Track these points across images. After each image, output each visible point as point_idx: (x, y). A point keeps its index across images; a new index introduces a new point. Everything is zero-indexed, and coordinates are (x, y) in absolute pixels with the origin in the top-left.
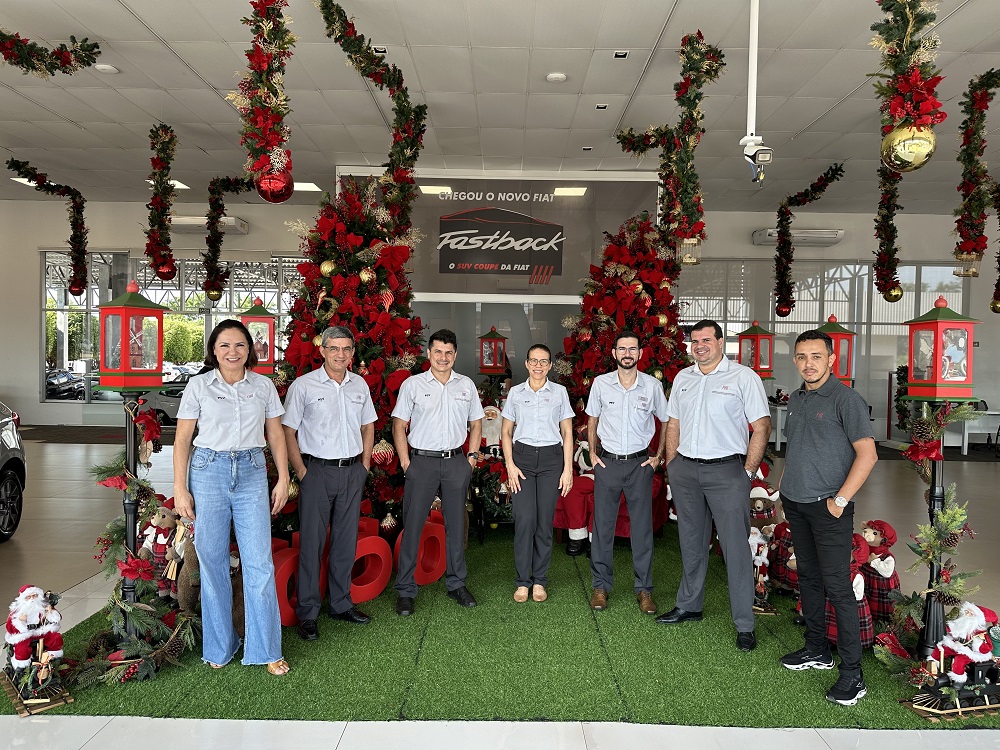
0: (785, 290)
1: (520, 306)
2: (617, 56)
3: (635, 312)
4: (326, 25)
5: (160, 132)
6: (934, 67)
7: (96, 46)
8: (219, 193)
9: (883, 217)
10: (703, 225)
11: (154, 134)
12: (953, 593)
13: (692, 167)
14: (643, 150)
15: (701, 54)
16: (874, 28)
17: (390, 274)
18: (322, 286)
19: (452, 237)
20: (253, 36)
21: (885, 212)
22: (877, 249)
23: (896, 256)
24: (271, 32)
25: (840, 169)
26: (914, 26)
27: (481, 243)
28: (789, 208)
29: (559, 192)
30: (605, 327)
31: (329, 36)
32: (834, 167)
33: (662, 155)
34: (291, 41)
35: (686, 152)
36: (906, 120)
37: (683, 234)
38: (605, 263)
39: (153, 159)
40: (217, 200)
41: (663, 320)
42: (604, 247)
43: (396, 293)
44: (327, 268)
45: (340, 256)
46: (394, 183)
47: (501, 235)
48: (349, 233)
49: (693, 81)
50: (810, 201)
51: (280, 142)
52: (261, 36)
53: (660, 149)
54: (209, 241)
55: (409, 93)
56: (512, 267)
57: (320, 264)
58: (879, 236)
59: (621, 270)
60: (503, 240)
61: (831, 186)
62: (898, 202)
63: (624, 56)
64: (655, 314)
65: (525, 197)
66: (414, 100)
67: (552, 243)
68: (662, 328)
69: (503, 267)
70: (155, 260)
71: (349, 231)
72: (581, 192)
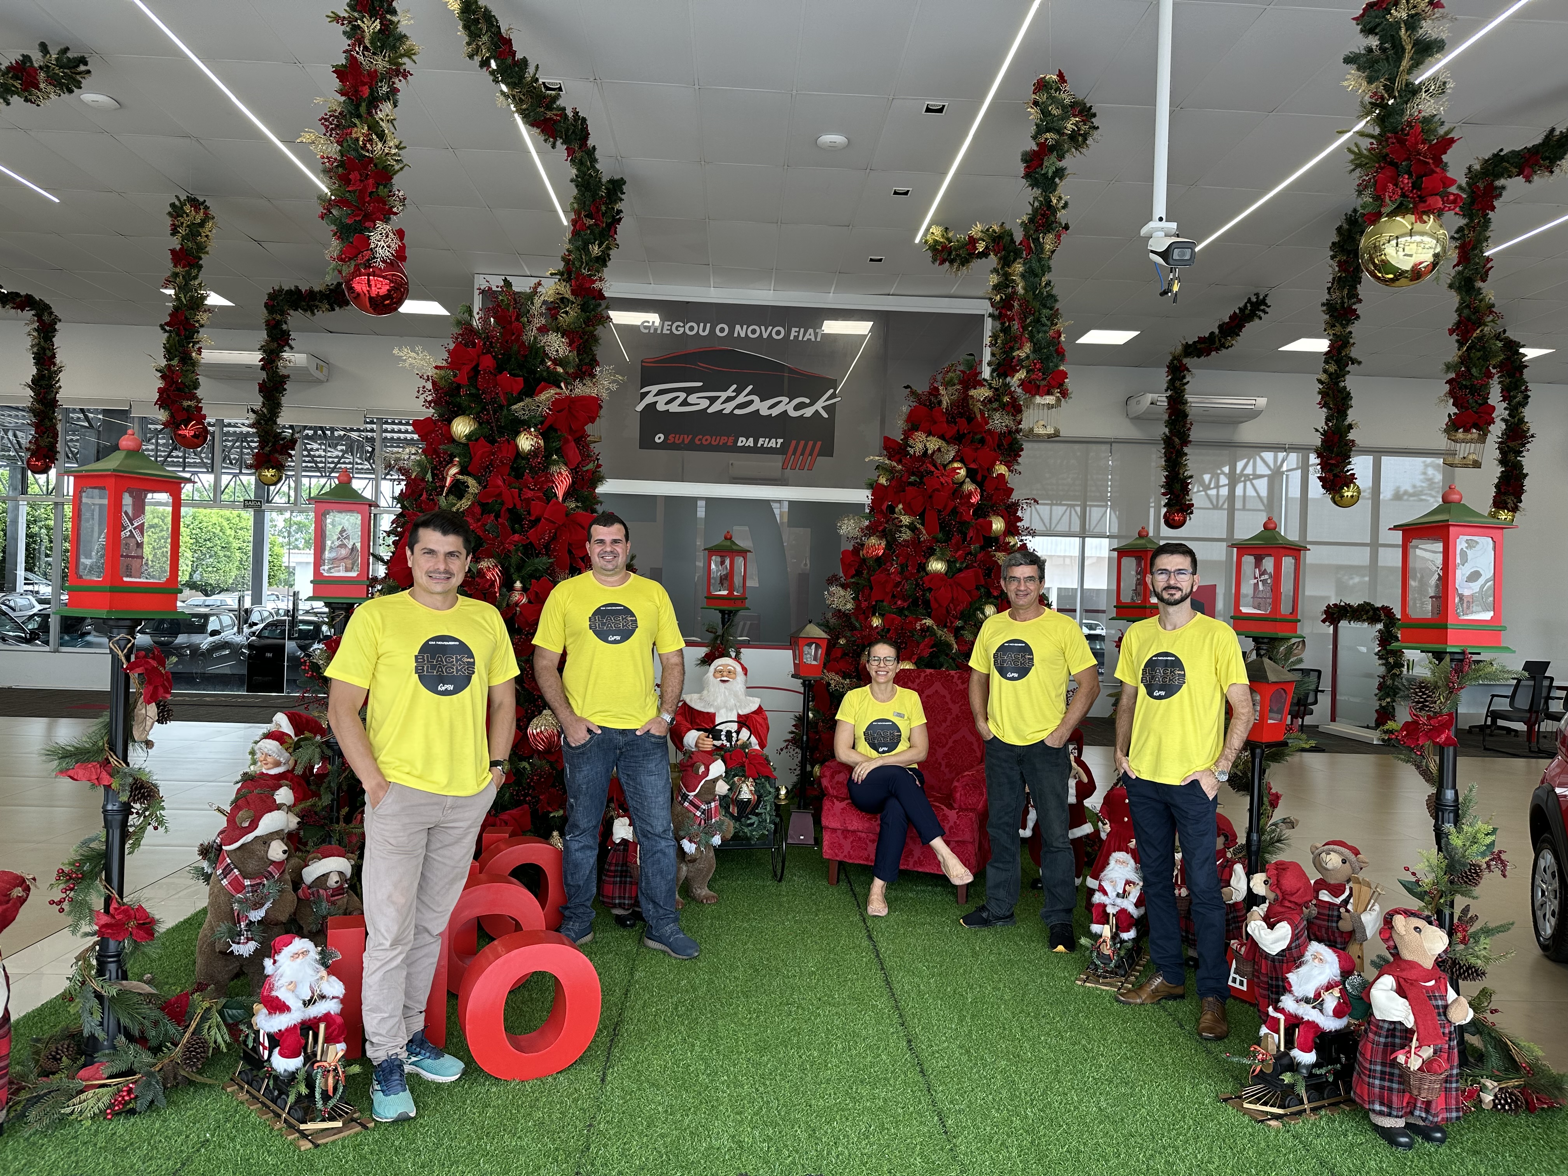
0: (1178, 486)
1: (766, 504)
2: (928, 110)
3: (954, 511)
4: (467, 39)
5: (187, 208)
6: (1442, 123)
7: (83, 61)
8: (283, 313)
9: (1330, 375)
10: (1064, 375)
11: (176, 211)
12: (1473, 960)
13: (1048, 283)
14: (965, 262)
15: (1064, 107)
16: (1348, 60)
17: (566, 441)
18: (452, 456)
19: (660, 393)
20: (345, 43)
21: (1332, 368)
22: (1321, 424)
23: (1351, 436)
24: (375, 36)
25: (1263, 302)
26: (1412, 59)
27: (707, 402)
28: (1185, 361)
29: (831, 327)
30: (906, 535)
31: (471, 57)
32: (1254, 299)
33: (995, 271)
34: (409, 54)
35: (1040, 260)
36: (1401, 204)
37: (1032, 388)
38: (908, 434)
39: (173, 251)
40: (278, 324)
41: (998, 525)
42: (905, 409)
43: (575, 471)
44: (462, 427)
45: (484, 409)
46: (572, 298)
47: (738, 392)
48: (501, 372)
49: (1052, 149)
50: (1217, 350)
51: (386, 214)
52: (360, 41)
53: (993, 260)
54: (263, 388)
55: (597, 155)
56: (756, 442)
57: (450, 421)
58: (1324, 404)
59: (933, 444)
60: (741, 399)
61: (1250, 329)
62: (1354, 353)
63: (940, 110)
64: (986, 515)
65: (777, 332)
66: (606, 168)
67: (819, 406)
68: (996, 539)
69: (742, 442)
70: (172, 416)
71: (500, 369)
72: (863, 328)
